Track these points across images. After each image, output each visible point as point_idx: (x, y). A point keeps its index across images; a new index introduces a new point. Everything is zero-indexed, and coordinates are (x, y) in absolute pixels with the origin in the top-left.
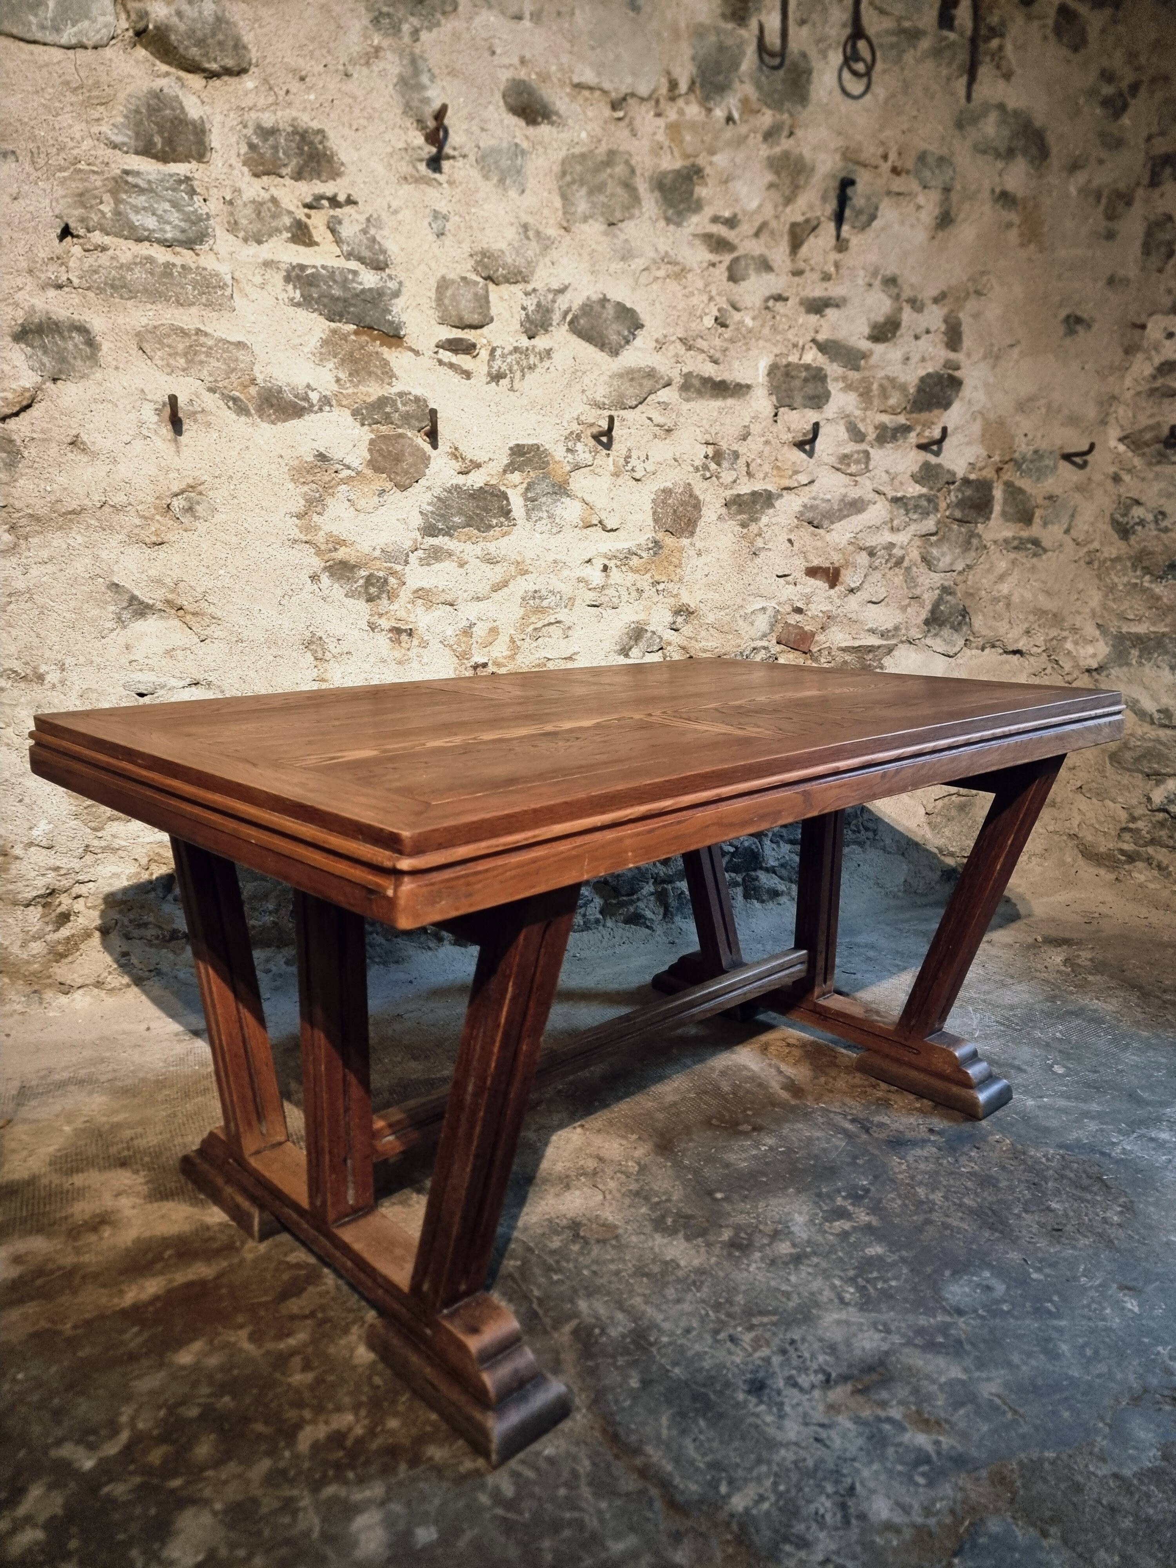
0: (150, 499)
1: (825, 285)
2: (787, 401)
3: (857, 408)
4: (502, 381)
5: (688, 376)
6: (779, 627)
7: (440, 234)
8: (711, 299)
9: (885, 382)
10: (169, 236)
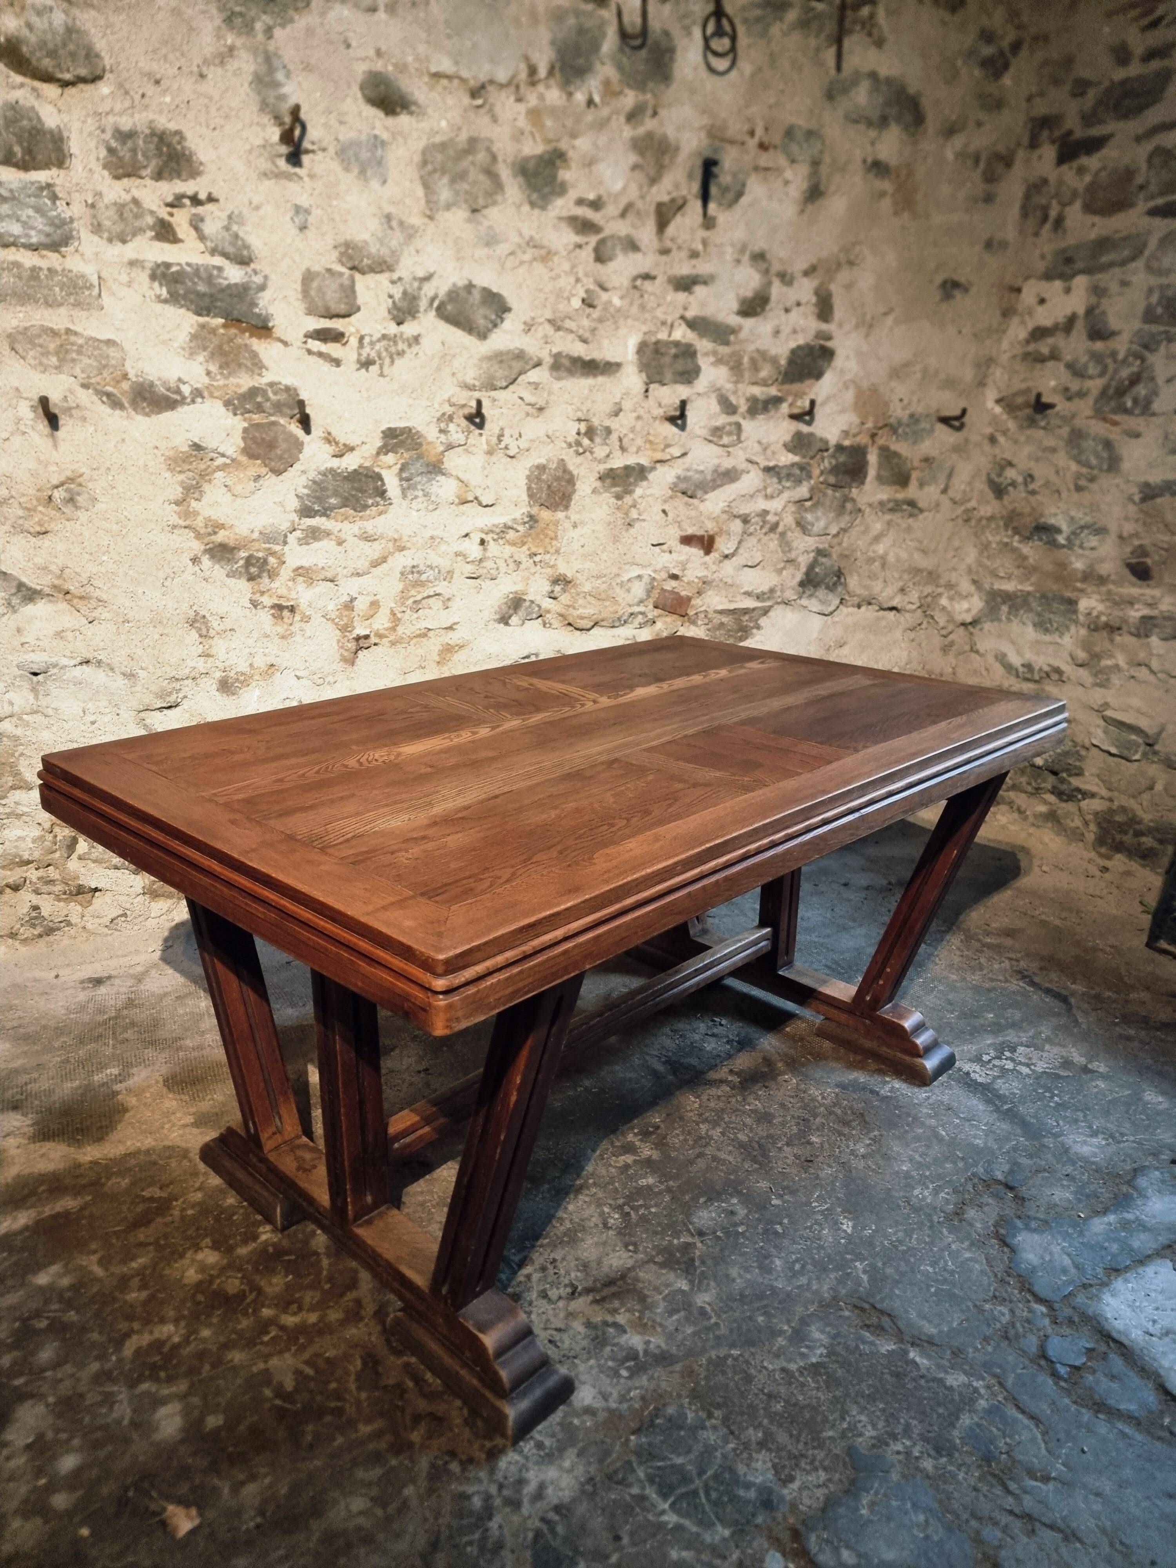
0: (32, 491)
1: (694, 262)
2: (657, 377)
3: (728, 381)
4: (371, 368)
5: (557, 356)
6: (655, 594)
7: (303, 228)
8: (578, 280)
9: (755, 355)
10: (34, 240)
